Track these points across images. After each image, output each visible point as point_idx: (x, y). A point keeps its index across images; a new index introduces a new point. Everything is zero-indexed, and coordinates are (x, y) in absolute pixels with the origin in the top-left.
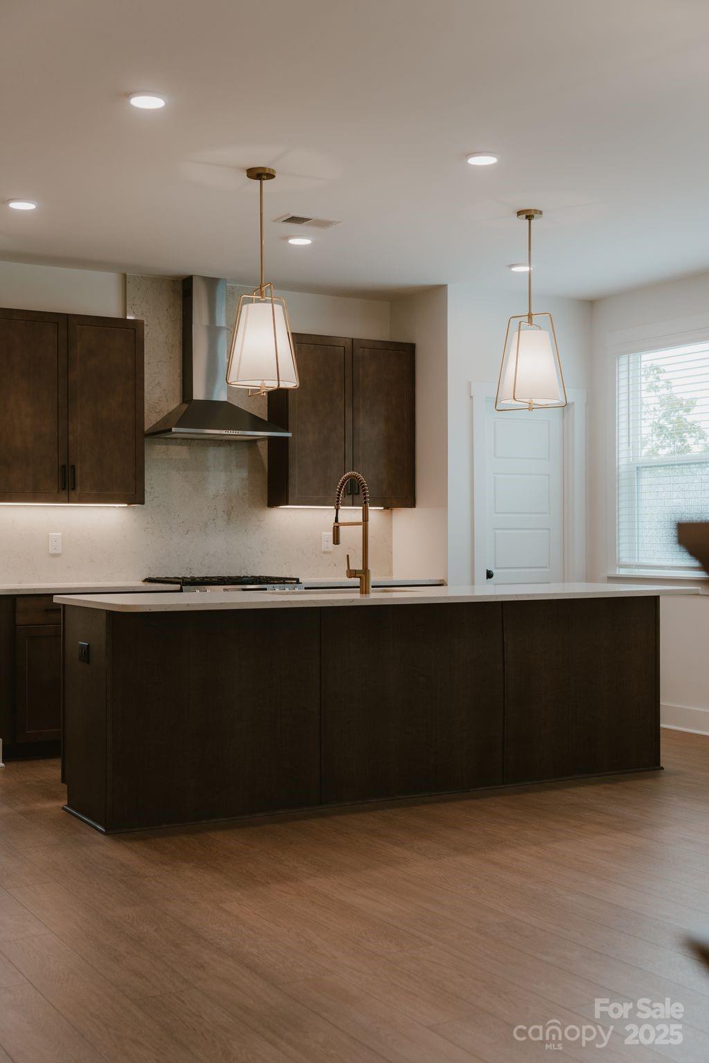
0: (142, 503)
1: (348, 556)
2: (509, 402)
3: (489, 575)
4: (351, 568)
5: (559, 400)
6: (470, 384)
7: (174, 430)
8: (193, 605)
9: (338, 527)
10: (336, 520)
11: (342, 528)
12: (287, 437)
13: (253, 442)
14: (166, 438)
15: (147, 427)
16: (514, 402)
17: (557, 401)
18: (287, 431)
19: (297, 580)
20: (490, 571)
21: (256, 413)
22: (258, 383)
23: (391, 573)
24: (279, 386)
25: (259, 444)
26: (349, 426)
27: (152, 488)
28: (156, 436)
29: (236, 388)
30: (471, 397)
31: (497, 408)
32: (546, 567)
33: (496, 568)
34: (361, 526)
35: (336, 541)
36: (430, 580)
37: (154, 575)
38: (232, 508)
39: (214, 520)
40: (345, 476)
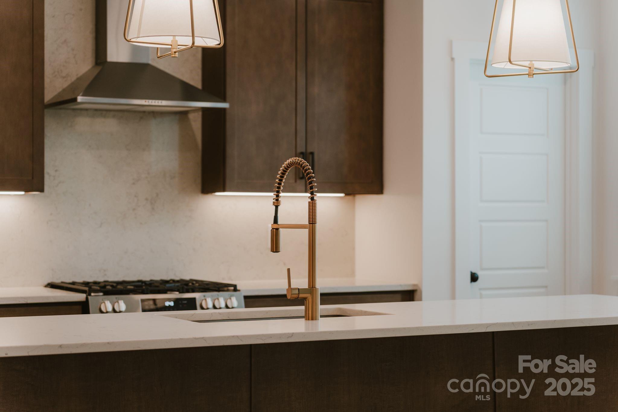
0: (42, 190)
1: (289, 270)
2: (501, 66)
3: (474, 278)
4: (292, 287)
5: (569, 62)
6: (451, 43)
7: (80, 99)
8: (68, 346)
9: (277, 229)
10: (276, 221)
11: (283, 232)
12: (224, 110)
13: (183, 115)
14: (74, 110)
15: (49, 96)
16: (509, 66)
17: (565, 65)
18: (224, 100)
19: (235, 286)
20: (474, 274)
21: (186, 78)
22: (168, 40)
23: (353, 274)
24: (193, 43)
25: (191, 116)
26: (302, 95)
27: (56, 171)
28: (62, 106)
29: (139, 46)
30: (453, 59)
31: (488, 73)
32: (543, 268)
33: (482, 269)
34: (307, 230)
35: (275, 247)
36: (401, 285)
37: (57, 280)
38: (157, 195)
39: (134, 209)
40: (287, 162)
